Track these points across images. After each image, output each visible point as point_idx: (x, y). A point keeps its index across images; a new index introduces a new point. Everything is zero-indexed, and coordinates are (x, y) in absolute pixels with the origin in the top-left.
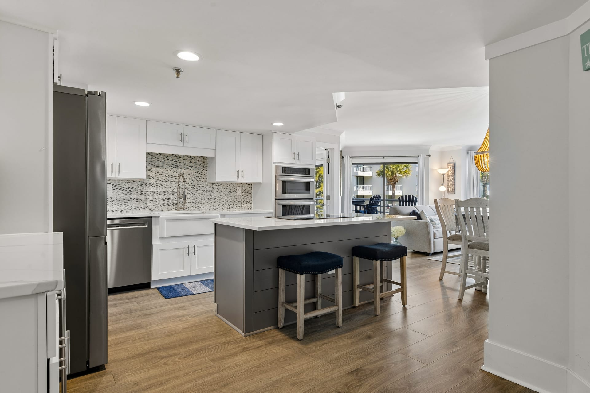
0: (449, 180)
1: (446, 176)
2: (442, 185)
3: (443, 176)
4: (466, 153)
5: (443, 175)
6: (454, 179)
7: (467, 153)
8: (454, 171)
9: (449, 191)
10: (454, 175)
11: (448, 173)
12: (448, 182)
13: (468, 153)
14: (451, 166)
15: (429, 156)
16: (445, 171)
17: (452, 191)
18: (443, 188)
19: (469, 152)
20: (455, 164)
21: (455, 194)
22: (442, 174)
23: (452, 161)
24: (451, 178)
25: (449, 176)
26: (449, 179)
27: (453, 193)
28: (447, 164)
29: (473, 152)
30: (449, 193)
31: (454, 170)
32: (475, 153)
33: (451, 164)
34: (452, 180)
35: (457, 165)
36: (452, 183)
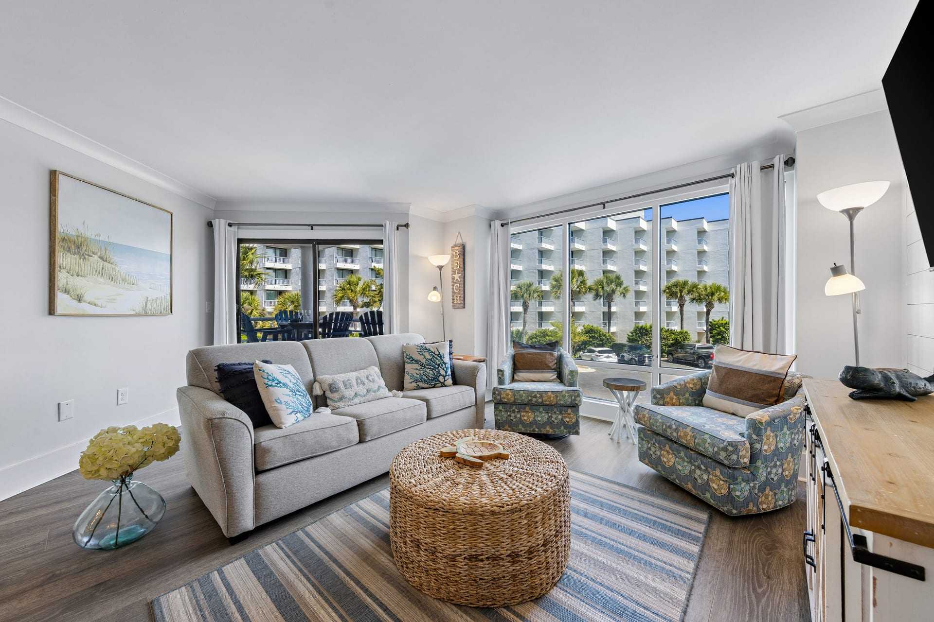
0: (455, 281)
1: (446, 272)
2: (435, 288)
3: (440, 270)
4: (485, 225)
5: (441, 268)
6: (464, 278)
7: (488, 226)
8: (462, 261)
9: (455, 302)
10: (463, 270)
11: (449, 264)
12: (453, 284)
13: (490, 226)
14: (457, 251)
15: (407, 226)
16: (444, 259)
17: (459, 302)
18: (436, 297)
19: (493, 223)
20: (464, 247)
21: (464, 307)
22: (438, 267)
23: (459, 241)
24: (457, 276)
25: (453, 272)
26: (453, 277)
27: (460, 306)
28: (452, 247)
29: (499, 223)
30: (454, 306)
31: (462, 258)
32: (502, 225)
33: (458, 248)
34: (460, 281)
35: (467, 248)
36: (459, 285)
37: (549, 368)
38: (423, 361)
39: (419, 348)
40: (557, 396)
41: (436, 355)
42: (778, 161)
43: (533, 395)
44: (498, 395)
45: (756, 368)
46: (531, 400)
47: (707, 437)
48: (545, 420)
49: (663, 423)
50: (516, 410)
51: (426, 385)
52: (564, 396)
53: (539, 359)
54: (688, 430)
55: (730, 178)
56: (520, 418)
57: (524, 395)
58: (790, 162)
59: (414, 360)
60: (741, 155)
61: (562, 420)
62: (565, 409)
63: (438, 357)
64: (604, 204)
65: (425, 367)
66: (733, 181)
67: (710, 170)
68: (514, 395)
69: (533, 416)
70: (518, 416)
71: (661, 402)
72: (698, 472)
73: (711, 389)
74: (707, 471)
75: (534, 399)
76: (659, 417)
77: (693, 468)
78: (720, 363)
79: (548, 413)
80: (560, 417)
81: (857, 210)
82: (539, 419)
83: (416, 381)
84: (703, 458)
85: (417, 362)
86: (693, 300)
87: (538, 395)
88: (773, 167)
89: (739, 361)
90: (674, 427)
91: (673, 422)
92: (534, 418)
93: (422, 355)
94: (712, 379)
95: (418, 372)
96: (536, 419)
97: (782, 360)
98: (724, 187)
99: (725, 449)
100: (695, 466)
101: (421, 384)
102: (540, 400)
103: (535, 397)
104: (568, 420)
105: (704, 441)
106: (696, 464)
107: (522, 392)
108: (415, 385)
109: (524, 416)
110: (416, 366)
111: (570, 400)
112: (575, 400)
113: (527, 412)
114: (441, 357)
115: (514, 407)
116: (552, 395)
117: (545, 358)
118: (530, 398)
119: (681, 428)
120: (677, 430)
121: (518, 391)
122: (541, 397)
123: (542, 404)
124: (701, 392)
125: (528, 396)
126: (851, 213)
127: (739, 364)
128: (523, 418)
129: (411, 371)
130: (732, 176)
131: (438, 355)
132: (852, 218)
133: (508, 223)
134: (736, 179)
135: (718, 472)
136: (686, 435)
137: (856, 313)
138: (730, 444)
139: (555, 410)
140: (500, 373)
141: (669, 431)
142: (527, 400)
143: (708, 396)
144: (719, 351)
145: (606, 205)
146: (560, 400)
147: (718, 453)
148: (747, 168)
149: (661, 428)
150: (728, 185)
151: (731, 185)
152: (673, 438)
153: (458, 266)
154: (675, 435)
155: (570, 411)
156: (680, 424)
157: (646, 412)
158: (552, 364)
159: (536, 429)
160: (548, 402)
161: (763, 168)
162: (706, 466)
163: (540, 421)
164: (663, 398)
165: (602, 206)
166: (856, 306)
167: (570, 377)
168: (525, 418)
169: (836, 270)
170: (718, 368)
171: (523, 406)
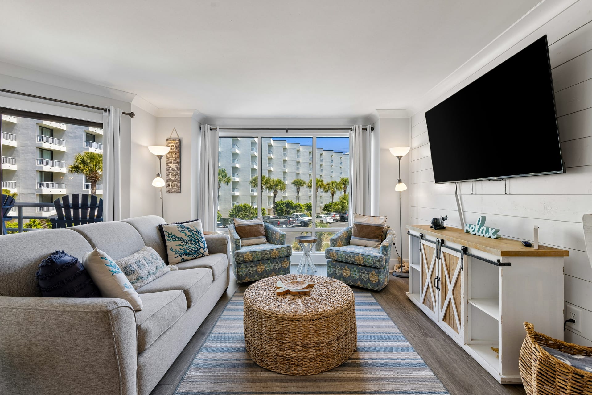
0: (170, 169)
1: (164, 160)
2: (158, 175)
3: (160, 159)
4: (196, 127)
5: (160, 157)
6: (179, 167)
7: (198, 129)
8: (178, 154)
9: (171, 187)
10: (179, 160)
11: (168, 155)
12: (169, 172)
13: (200, 128)
14: (174, 144)
15: (132, 115)
16: (164, 150)
17: (175, 187)
18: (160, 183)
19: (202, 126)
20: (180, 142)
21: (180, 192)
22: (158, 156)
23: (174, 136)
24: (173, 166)
25: (169, 162)
26: (170, 167)
27: (177, 191)
28: (167, 140)
29: (208, 127)
30: (169, 191)
31: (178, 151)
32: (211, 129)
33: (175, 141)
34: (176, 169)
35: (184, 143)
36: (175, 173)
37: (262, 235)
38: (185, 238)
39: (179, 227)
40: (279, 252)
41: (195, 231)
42: (369, 127)
43: (265, 253)
44: (241, 257)
45: (373, 223)
46: (264, 257)
47: (369, 257)
48: (272, 268)
49: (345, 255)
50: (253, 265)
51: (190, 258)
52: (283, 251)
53: (255, 229)
54: (360, 256)
55: (350, 130)
56: (256, 270)
57: (259, 254)
58: (372, 129)
59: (176, 237)
60: (354, 120)
61: (282, 266)
62: (283, 259)
63: (196, 234)
64: (287, 130)
65: (187, 243)
67: (341, 124)
68: (253, 255)
69: (264, 267)
70: (255, 269)
71: (336, 246)
72: (364, 275)
73: (355, 236)
74: (368, 274)
75: (266, 256)
76: (342, 252)
77: (361, 274)
78: (357, 222)
79: (273, 263)
80: (280, 265)
81: (401, 157)
82: (268, 268)
83: (181, 255)
84: (366, 268)
85: (179, 239)
86: (267, 188)
87: (268, 253)
88: (366, 130)
89: (365, 221)
90: (352, 256)
91: (351, 254)
92: (265, 269)
93: (184, 232)
94: (355, 231)
95: (181, 247)
97: (382, 219)
98: (347, 135)
99: (379, 261)
100: (362, 273)
101: (185, 257)
102: (269, 256)
103: (266, 254)
104: (285, 265)
105: (369, 259)
106: (363, 272)
108: (180, 258)
109: (258, 269)
110: (179, 242)
111: (286, 253)
112: (289, 252)
113: (260, 266)
114: (199, 233)
115: (252, 264)
116: (277, 251)
117: (259, 228)
118: (263, 255)
119: (356, 256)
120: (354, 257)
121: (255, 252)
122: (270, 253)
123: (270, 259)
124: (350, 238)
125: (262, 254)
126: (399, 158)
127: (366, 222)
128: (257, 270)
129: (175, 248)
130: (351, 130)
131: (196, 232)
132: (399, 160)
133: (216, 129)
134: (353, 132)
135: (374, 273)
136: (359, 258)
137: (400, 198)
138: (381, 258)
139: (277, 261)
140: (238, 241)
141: (349, 258)
142: (261, 257)
143: (353, 239)
144: (355, 217)
145: (288, 130)
146: (281, 254)
147: (376, 263)
148: (358, 128)
149: (344, 258)
150: (349, 134)
151: (350, 134)
152: (351, 262)
153: (174, 157)
154: (353, 259)
155: (286, 260)
156: (355, 254)
157: (334, 252)
158: (263, 232)
159: (266, 276)
160: (274, 257)
161: (363, 129)
162: (368, 271)
163: (268, 270)
164: (337, 243)
165: (286, 130)
166: (400, 195)
167: (282, 239)
168: (259, 270)
169: (400, 181)
170: (357, 225)
171: (258, 262)
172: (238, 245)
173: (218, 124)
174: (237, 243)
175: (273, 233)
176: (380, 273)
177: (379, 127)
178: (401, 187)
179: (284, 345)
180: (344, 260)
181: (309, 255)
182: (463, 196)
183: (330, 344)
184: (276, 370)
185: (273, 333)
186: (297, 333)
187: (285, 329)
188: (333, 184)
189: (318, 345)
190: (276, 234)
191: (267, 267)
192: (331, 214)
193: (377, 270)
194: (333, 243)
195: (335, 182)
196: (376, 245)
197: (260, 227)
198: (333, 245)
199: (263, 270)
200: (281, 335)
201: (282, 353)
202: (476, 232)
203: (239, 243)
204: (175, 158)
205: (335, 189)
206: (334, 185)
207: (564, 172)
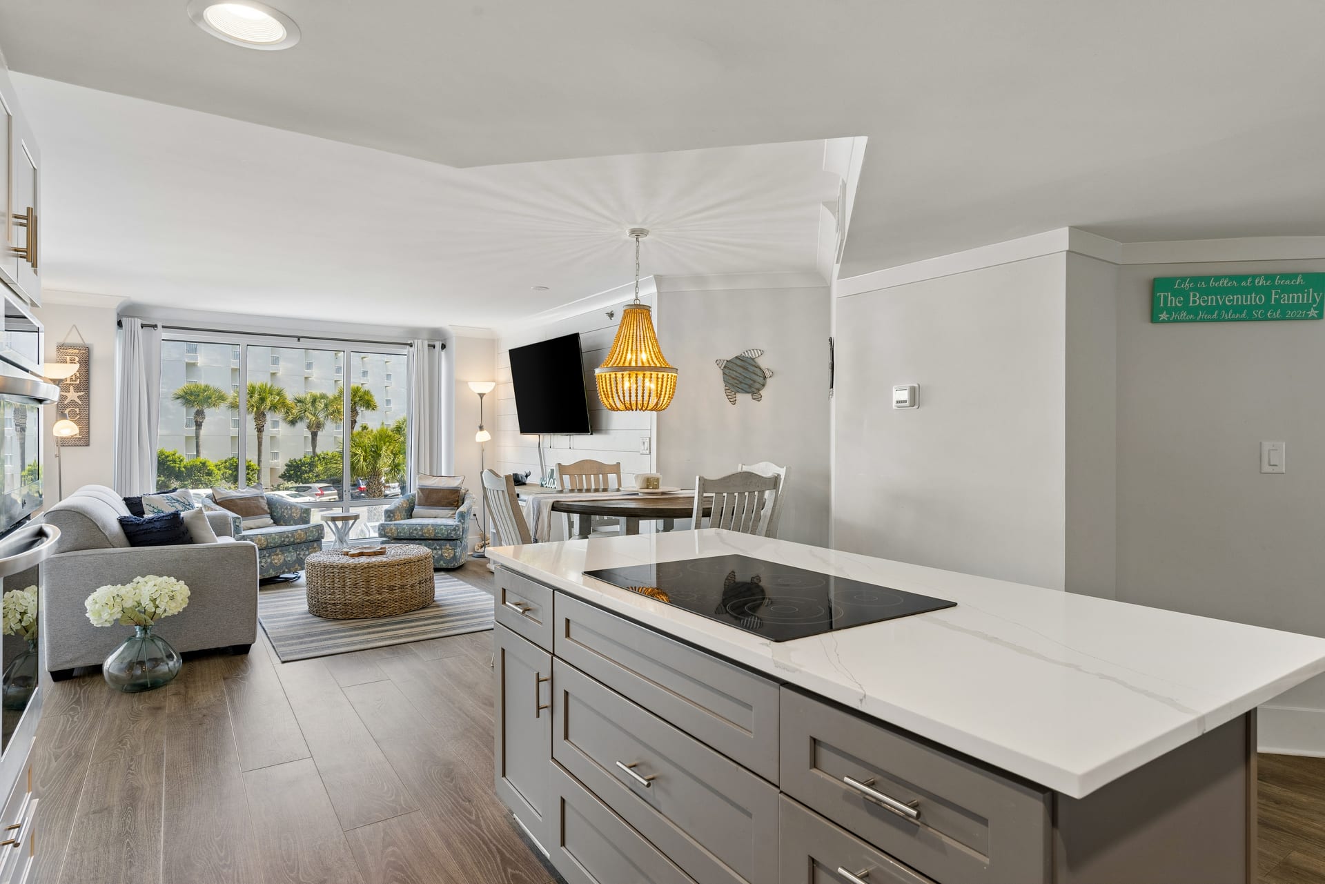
0: (67, 399)
5: (57, 382)
6: (87, 398)
7: (116, 324)
8: (85, 374)
10: (85, 386)
12: (63, 407)
13: (120, 323)
14: (77, 356)
16: (64, 371)
17: (80, 436)
19: (124, 321)
20: (87, 351)
21: (88, 444)
22: (53, 381)
23: (74, 339)
24: (72, 395)
25: (64, 388)
27: (82, 442)
28: (60, 348)
29: (138, 322)
30: (64, 443)
31: (84, 369)
32: (143, 326)
33: (77, 351)
34: (80, 403)
35: (97, 354)
36: (77, 410)
37: (265, 512)
40: (306, 533)
42: (438, 344)
45: (446, 486)
46: (284, 541)
47: (442, 527)
48: (295, 558)
49: (410, 529)
50: (267, 555)
52: (312, 532)
53: (254, 503)
54: (430, 527)
55: (408, 347)
56: (271, 562)
57: (277, 537)
58: (443, 346)
60: (414, 331)
62: (311, 544)
64: (299, 338)
66: (411, 349)
68: (267, 539)
69: (283, 557)
70: (269, 560)
71: (393, 519)
72: (435, 552)
73: (419, 505)
74: (441, 549)
75: (287, 540)
76: (404, 527)
77: (431, 551)
78: (422, 486)
79: (297, 551)
81: (484, 394)
82: (289, 559)
84: (438, 542)
87: (290, 535)
88: (434, 347)
89: (434, 483)
91: (417, 527)
93: (173, 506)
94: (419, 498)
96: (287, 559)
97: (458, 479)
98: (405, 352)
99: (455, 530)
100: (432, 549)
102: (292, 540)
103: (288, 537)
105: (442, 529)
106: (433, 547)
107: (274, 535)
109: (274, 559)
111: (317, 534)
112: (321, 533)
113: (277, 555)
115: (265, 552)
116: (303, 533)
117: (260, 502)
118: (283, 539)
120: (422, 530)
121: (270, 534)
122: (293, 536)
123: (293, 544)
124: (412, 509)
125: (281, 537)
126: (482, 395)
127: (435, 485)
128: (273, 562)
130: (411, 345)
131: (189, 505)
132: (481, 398)
133: (155, 326)
134: (413, 349)
135: (448, 546)
136: (429, 530)
137: (483, 450)
138: (457, 526)
139: (303, 547)
140: (238, 521)
141: (415, 532)
142: (279, 542)
143: (417, 510)
144: (420, 478)
145: (301, 339)
146: (309, 536)
147: (450, 533)
148: (421, 344)
149: (408, 533)
150: (407, 350)
151: (409, 352)
152: (417, 537)
153: (75, 381)
154: (420, 533)
155: (315, 545)
156: (422, 526)
157: (392, 526)
158: (266, 508)
159: (286, 570)
160: (298, 541)
161: (429, 346)
162: (440, 546)
163: (289, 561)
164: (394, 516)
165: (297, 339)
166: (483, 447)
167: (305, 515)
168: (276, 561)
169: (481, 428)
170: (423, 490)
171: (274, 549)
172: (238, 526)
173: (157, 317)
174: (237, 524)
175: (287, 508)
176: (456, 545)
177: (453, 345)
178: (483, 436)
179: (371, 590)
180: (407, 536)
181: (345, 541)
182: (545, 449)
183: (412, 586)
184: (361, 616)
185: (358, 582)
186: (383, 578)
187: (372, 575)
188: (314, 401)
189: (402, 587)
190: (294, 510)
191: (287, 556)
192: (310, 488)
193: (452, 543)
194: (389, 516)
195: (323, 397)
196: (449, 515)
197: (261, 500)
198: (389, 519)
199: (281, 561)
200: (368, 581)
201: (369, 598)
202: (547, 485)
203: (240, 523)
204: (78, 382)
205: (321, 416)
206: (321, 405)
207: (591, 434)
